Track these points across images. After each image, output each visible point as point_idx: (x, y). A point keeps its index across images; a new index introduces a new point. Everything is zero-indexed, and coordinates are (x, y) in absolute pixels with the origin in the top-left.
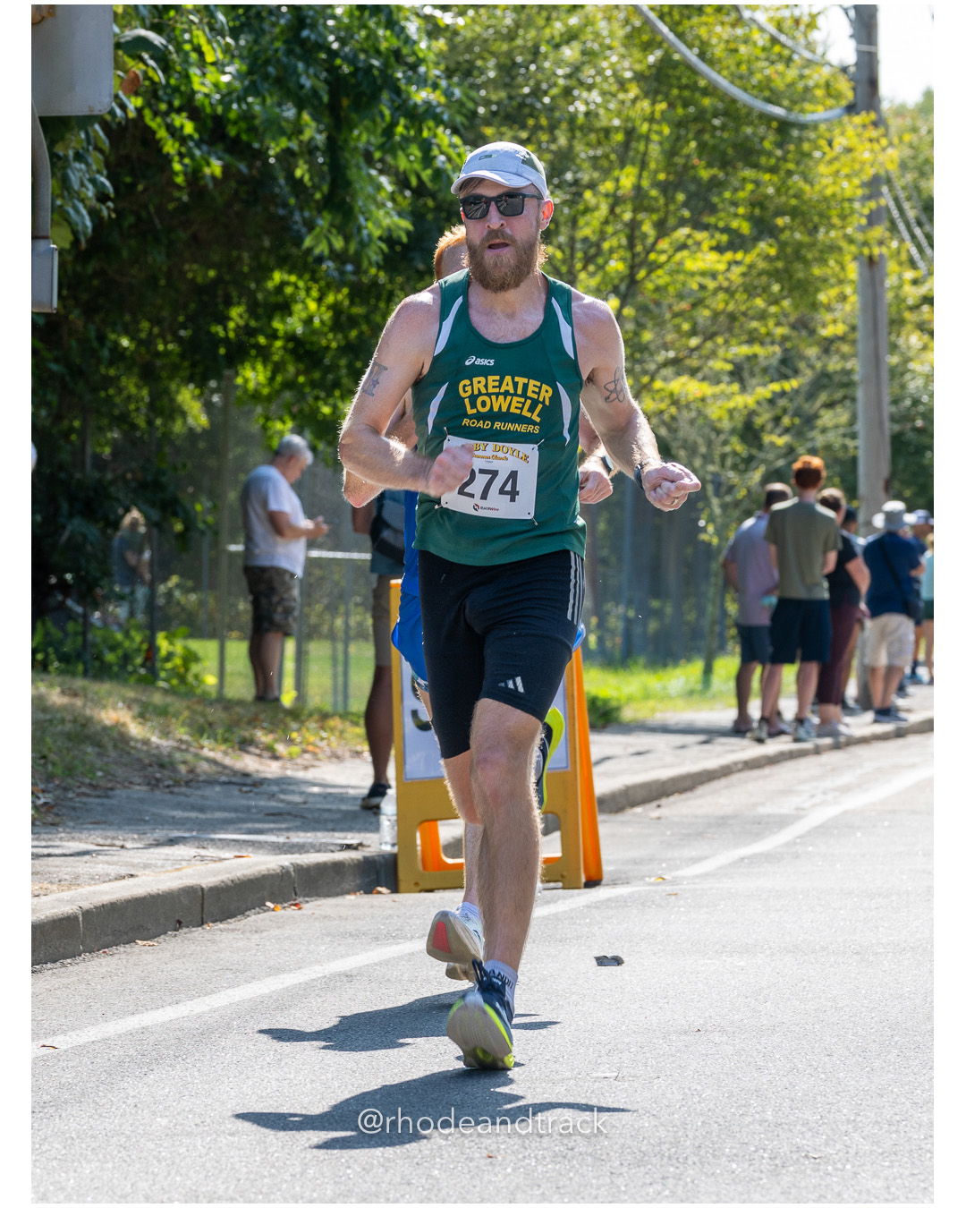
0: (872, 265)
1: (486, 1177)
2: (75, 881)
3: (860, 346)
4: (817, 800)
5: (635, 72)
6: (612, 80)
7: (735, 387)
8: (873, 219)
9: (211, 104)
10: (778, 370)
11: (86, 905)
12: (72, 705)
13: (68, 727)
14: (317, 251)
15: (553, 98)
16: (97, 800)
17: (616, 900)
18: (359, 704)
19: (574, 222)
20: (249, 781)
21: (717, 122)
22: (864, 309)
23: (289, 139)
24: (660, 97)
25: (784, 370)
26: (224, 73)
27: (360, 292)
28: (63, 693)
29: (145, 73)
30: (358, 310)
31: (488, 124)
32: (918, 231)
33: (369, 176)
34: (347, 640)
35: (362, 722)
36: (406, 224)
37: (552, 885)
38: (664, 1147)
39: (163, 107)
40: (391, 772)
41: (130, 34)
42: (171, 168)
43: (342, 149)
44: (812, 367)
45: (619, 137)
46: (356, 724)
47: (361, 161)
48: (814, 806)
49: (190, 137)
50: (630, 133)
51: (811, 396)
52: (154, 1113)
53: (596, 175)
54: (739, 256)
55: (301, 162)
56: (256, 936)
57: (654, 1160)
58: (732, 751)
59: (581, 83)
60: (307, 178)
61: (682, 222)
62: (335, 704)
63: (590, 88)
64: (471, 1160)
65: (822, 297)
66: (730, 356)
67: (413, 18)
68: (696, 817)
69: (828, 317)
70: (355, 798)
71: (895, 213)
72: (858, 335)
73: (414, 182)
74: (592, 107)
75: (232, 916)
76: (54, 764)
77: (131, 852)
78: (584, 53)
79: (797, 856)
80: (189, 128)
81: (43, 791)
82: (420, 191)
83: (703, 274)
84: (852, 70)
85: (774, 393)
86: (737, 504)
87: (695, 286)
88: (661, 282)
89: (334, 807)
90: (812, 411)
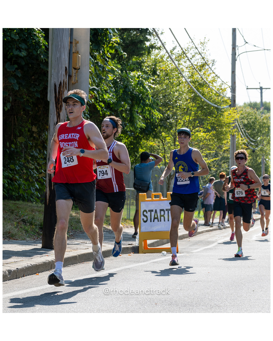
0: (233, 136)
1: (155, 308)
2: (77, 249)
3: (230, 152)
4: (220, 238)
5: (189, 98)
6: (184, 99)
7: (207, 159)
8: (234, 127)
9: (107, 101)
10: (214, 156)
11: (79, 254)
12: (77, 216)
13: (76, 220)
14: (127, 130)
15: (173, 102)
16: (81, 234)
17: (181, 256)
18: (132, 218)
19: (176, 125)
20: (111, 231)
21: (205, 107)
22: (231, 145)
23: (122, 108)
24: (194, 103)
25: (215, 156)
26: (110, 95)
27: (135, 138)
28: (75, 213)
29: (95, 95)
30: (135, 141)
31: (160, 106)
32: (242, 130)
33: (138, 116)
34: (130, 205)
35: (133, 221)
36: (144, 125)
37: (168, 253)
38: (190, 303)
39: (98, 101)
40: (138, 230)
41: (92, 87)
42: (100, 113)
43: (132, 110)
44: (221, 155)
45: (186, 110)
46: (132, 221)
47: (136, 113)
48: (219, 239)
49: (103, 107)
50: (188, 109)
51: (221, 161)
52: (91, 294)
53: (181, 117)
54: (208, 133)
55: (124, 113)
56: (112, 261)
57: (188, 306)
58: (203, 229)
59: (179, 100)
60: (125, 116)
61: (198, 126)
62: (127, 217)
63: (180, 100)
64: (152, 304)
65: (224, 142)
66: (205, 153)
67: (147, 86)
68: (196, 241)
69: (225, 146)
70: (131, 235)
71: (238, 126)
72: (230, 150)
73: (146, 117)
74: (180, 104)
75: (107, 257)
76: (73, 227)
77: (88, 244)
78: (179, 94)
79: (216, 249)
80: (103, 105)
81: (71, 232)
82: (147, 119)
83: (201, 136)
84: (231, 98)
85: (214, 160)
86: (206, 181)
87: (200, 139)
88: (193, 138)
89: (127, 237)
90: (221, 164)
